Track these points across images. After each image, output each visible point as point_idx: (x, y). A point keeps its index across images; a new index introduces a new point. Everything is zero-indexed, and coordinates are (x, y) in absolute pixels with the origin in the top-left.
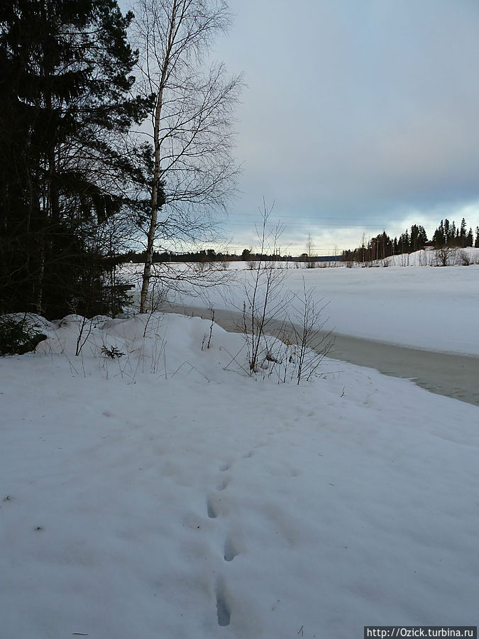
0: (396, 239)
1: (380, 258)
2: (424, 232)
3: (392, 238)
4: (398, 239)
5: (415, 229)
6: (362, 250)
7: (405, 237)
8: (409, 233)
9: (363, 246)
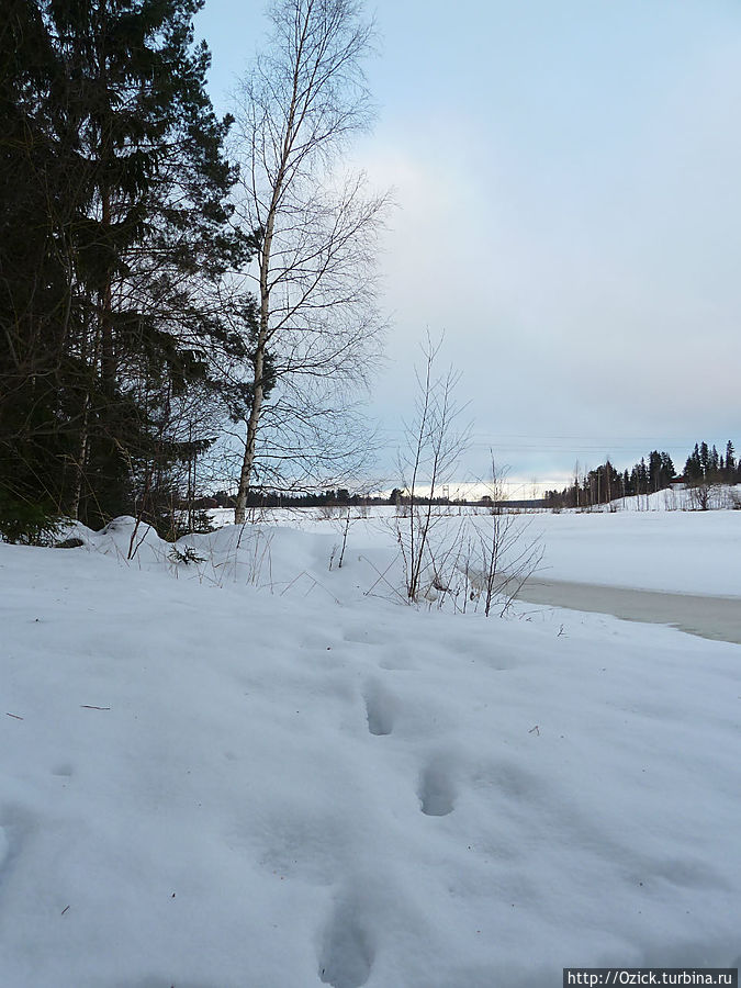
0: (626, 473)
1: (604, 501)
2: (670, 462)
3: (620, 470)
4: (630, 473)
5: (655, 456)
6: (575, 490)
7: (640, 470)
8: (647, 464)
9: (576, 483)
